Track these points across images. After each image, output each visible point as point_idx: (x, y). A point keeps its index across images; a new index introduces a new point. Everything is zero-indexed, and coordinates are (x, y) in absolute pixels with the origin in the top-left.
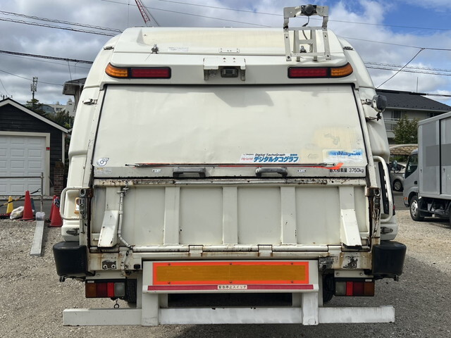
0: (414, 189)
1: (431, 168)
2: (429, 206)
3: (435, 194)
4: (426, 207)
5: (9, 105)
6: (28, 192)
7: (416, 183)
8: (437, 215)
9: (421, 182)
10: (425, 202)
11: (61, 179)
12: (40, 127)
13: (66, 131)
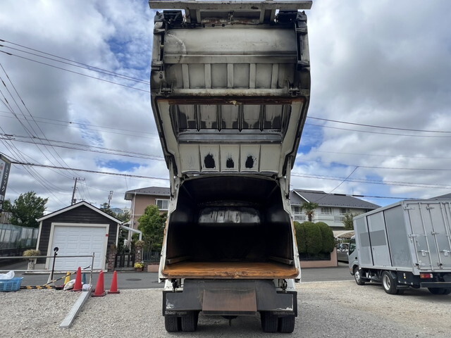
0: (356, 262)
1: (365, 248)
2: (367, 274)
3: (370, 266)
4: (365, 275)
5: (83, 206)
6: (80, 268)
7: (356, 258)
8: (373, 280)
9: (359, 258)
10: (364, 271)
11: (114, 257)
12: (103, 220)
13: (120, 223)
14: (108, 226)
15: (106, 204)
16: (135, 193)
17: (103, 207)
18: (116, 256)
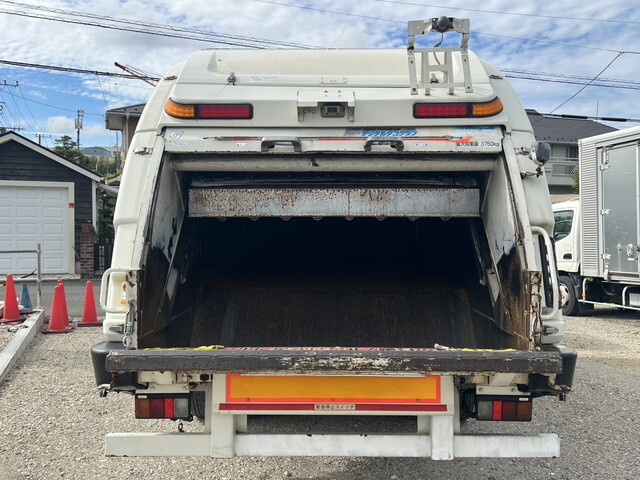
5: (12, 141)
11: (91, 249)
12: (59, 173)
13: (98, 179)
14: (71, 185)
15: (66, 138)
16: (128, 115)
17: (61, 145)
18: (96, 247)
